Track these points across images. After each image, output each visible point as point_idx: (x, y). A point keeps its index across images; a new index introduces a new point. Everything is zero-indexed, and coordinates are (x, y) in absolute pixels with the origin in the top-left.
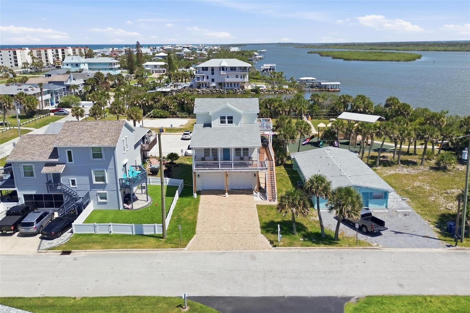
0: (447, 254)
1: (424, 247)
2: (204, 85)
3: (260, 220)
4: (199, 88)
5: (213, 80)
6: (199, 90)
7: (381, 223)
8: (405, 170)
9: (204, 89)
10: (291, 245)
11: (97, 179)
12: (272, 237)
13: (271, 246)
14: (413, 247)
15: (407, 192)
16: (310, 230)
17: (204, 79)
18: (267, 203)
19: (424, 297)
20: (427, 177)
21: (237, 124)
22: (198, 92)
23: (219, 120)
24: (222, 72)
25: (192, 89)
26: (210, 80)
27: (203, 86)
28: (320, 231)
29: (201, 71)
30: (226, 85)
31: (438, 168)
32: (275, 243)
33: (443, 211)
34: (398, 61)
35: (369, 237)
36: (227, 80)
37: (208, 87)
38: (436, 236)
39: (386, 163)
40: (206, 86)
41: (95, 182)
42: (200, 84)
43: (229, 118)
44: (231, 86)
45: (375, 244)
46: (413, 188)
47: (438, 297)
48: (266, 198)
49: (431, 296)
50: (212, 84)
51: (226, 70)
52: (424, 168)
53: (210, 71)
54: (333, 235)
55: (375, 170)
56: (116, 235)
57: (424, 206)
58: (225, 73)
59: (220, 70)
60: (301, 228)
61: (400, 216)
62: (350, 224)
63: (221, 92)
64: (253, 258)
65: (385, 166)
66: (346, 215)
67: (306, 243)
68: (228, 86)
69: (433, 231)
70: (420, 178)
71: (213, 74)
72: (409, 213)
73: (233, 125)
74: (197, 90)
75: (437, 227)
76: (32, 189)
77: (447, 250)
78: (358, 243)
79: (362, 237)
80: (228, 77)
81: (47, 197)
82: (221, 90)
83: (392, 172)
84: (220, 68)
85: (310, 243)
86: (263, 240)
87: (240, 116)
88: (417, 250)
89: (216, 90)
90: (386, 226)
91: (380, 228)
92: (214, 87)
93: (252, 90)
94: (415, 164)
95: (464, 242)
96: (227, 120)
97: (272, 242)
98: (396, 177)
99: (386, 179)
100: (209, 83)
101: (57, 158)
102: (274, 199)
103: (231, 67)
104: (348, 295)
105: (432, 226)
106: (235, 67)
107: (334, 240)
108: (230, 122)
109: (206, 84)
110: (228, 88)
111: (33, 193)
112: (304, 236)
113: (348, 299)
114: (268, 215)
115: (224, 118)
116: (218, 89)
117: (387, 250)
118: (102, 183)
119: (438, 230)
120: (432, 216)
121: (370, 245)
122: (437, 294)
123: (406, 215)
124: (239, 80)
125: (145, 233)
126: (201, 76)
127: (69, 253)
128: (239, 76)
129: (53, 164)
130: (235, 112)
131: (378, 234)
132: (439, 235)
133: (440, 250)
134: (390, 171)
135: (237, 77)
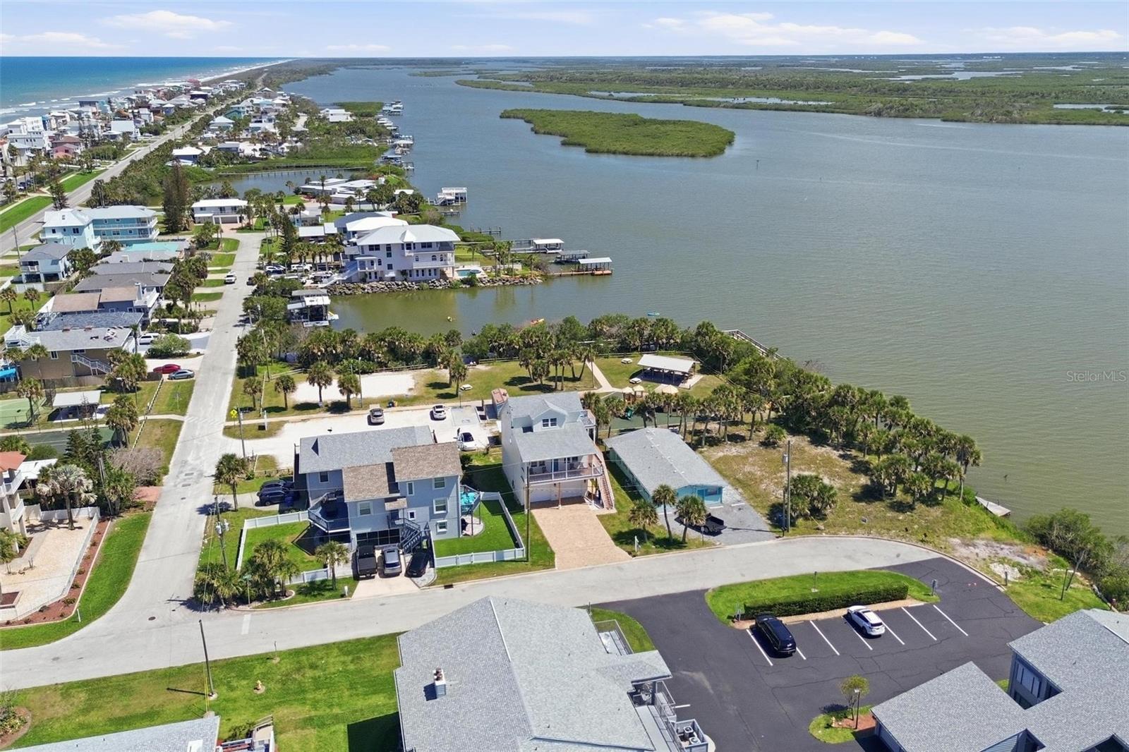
0: (777, 545)
1: (758, 540)
2: (373, 276)
3: (608, 531)
4: (364, 281)
5: (390, 267)
6: (366, 286)
7: (720, 522)
8: (733, 449)
9: (374, 284)
10: (647, 553)
11: (438, 509)
12: (629, 547)
13: (630, 557)
14: (749, 542)
15: (739, 481)
16: (657, 536)
17: (373, 265)
18: (605, 511)
19: (761, 582)
20: (757, 458)
21: (561, 426)
22: (364, 289)
23: (541, 423)
24: (407, 253)
25: (352, 286)
26: (384, 267)
27: (370, 278)
28: (667, 536)
29: (367, 251)
30: (415, 273)
31: (768, 444)
32: (633, 554)
33: (773, 500)
34: (693, 156)
35: (712, 537)
36: (417, 266)
37: (381, 279)
38: (768, 528)
39: (713, 442)
40: (376, 277)
41: (436, 512)
42: (366, 275)
43: (552, 420)
44: (423, 275)
45: (718, 543)
46: (744, 474)
47: (769, 580)
48: (602, 506)
49: (765, 580)
50: (388, 274)
51: (414, 248)
52: (753, 445)
53: (383, 252)
54: (681, 540)
55: (701, 452)
56: (479, 564)
57: (757, 496)
58: (412, 254)
59: (403, 249)
60: (650, 536)
61: (735, 511)
62: (697, 528)
63: (406, 287)
64: (620, 568)
65: (711, 445)
66: (694, 521)
67: (660, 549)
68: (418, 275)
69: (764, 523)
70: (751, 459)
71: (389, 255)
72: (742, 506)
73: (556, 428)
74: (362, 285)
75: (768, 519)
76: (368, 528)
77: (777, 541)
78: (704, 544)
79: (707, 538)
80: (417, 260)
81: (383, 533)
82: (406, 283)
83: (721, 454)
84: (403, 245)
85: (663, 550)
86: (620, 552)
87: (563, 417)
88: (754, 544)
89: (398, 285)
90: (725, 524)
91: (720, 527)
92: (393, 279)
93: (463, 281)
94: (743, 439)
95: (790, 532)
96: (550, 423)
97: (630, 553)
98: (724, 459)
99: (717, 466)
100: (382, 272)
101: (398, 492)
102: (611, 506)
103: (422, 243)
104: (706, 587)
105: (764, 519)
106: (431, 243)
107: (682, 543)
108: (555, 424)
109: (376, 273)
110: (418, 278)
111: (368, 530)
112: (655, 543)
113: (707, 590)
114: (613, 525)
115: (547, 420)
116: (400, 283)
117: (728, 547)
118: (443, 512)
119: (769, 522)
120: (763, 507)
121: (714, 545)
122: (769, 577)
123: (740, 509)
124: (437, 264)
125: (506, 559)
126: (368, 260)
127: (451, 586)
128: (438, 258)
129: (394, 499)
130: (558, 414)
131: (719, 533)
132: (770, 527)
133: (771, 542)
134: (718, 453)
135: (434, 258)
